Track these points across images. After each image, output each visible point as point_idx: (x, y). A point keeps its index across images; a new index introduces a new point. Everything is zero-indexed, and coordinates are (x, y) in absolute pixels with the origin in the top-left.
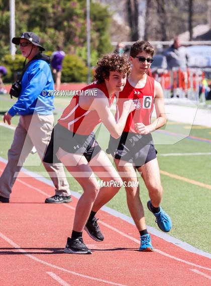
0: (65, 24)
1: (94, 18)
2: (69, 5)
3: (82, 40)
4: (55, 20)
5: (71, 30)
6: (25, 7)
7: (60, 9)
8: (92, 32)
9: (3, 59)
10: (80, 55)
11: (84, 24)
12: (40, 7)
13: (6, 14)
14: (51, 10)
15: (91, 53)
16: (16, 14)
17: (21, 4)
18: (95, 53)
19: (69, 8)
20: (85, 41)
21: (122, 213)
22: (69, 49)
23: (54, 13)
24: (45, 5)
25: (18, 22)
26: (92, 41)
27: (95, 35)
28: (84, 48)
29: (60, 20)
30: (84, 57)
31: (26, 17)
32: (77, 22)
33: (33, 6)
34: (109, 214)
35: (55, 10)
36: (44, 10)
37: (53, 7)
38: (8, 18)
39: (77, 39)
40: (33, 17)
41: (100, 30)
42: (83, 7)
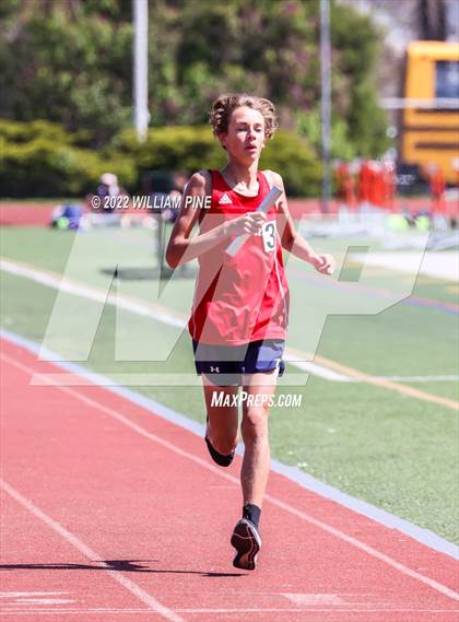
0: (270, 55)
1: (340, 43)
3: (310, 95)
4: (246, 46)
5: (285, 70)
6: (171, 15)
7: (256, 18)
8: (336, 76)
9: (115, 141)
10: (305, 131)
11: (316, 56)
12: (208, 13)
13: (125, 30)
14: (234, 22)
15: (333, 124)
16: (149, 31)
17: (161, 7)
18: (341, 127)
19: (279, 18)
20: (318, 96)
21: (404, 518)
23: (243, 29)
24: (219, 9)
25: (154, 48)
26: (334, 96)
27: (342, 82)
28: (314, 116)
29: (256, 45)
30: (313, 137)
31: (174, 38)
32: (299, 54)
33: (193, 10)
34: (372, 521)
35: (245, 23)
36: (218, 21)
37: (241, 13)
38: (129, 43)
39: (296, 92)
40: (192, 37)
41: (353, 71)
42: (313, 14)
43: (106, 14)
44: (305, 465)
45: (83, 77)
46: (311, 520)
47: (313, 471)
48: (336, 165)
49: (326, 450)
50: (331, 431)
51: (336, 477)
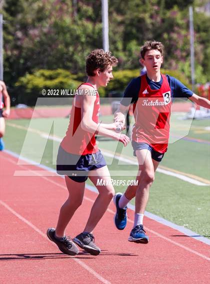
0: (165, 36)
1: (198, 30)
2: (169, 14)
4: (154, 32)
5: (172, 43)
6: (119, 18)
7: (159, 19)
8: (196, 45)
10: (183, 71)
11: (186, 36)
12: (137, 17)
13: (98, 26)
14: (149, 21)
15: (195, 68)
16: (109, 26)
17: (115, 15)
18: (200, 68)
19: (169, 18)
20: (188, 55)
22: (170, 65)
23: (153, 24)
24: (141, 15)
25: (111, 34)
26: (196, 54)
27: (199, 48)
28: (187, 64)
29: (159, 31)
30: (187, 73)
31: (121, 29)
32: (179, 33)
33: (129, 16)
35: (154, 21)
36: (141, 21)
37: (151, 17)
38: (101, 30)
39: (178, 53)
40: (129, 29)
41: (204, 42)
42: (185, 17)
43: (89, 18)
44: (187, 225)
45: (80, 48)
46: (191, 250)
47: (191, 228)
48: (198, 86)
49: (197, 218)
50: (199, 209)
51: (202, 230)
